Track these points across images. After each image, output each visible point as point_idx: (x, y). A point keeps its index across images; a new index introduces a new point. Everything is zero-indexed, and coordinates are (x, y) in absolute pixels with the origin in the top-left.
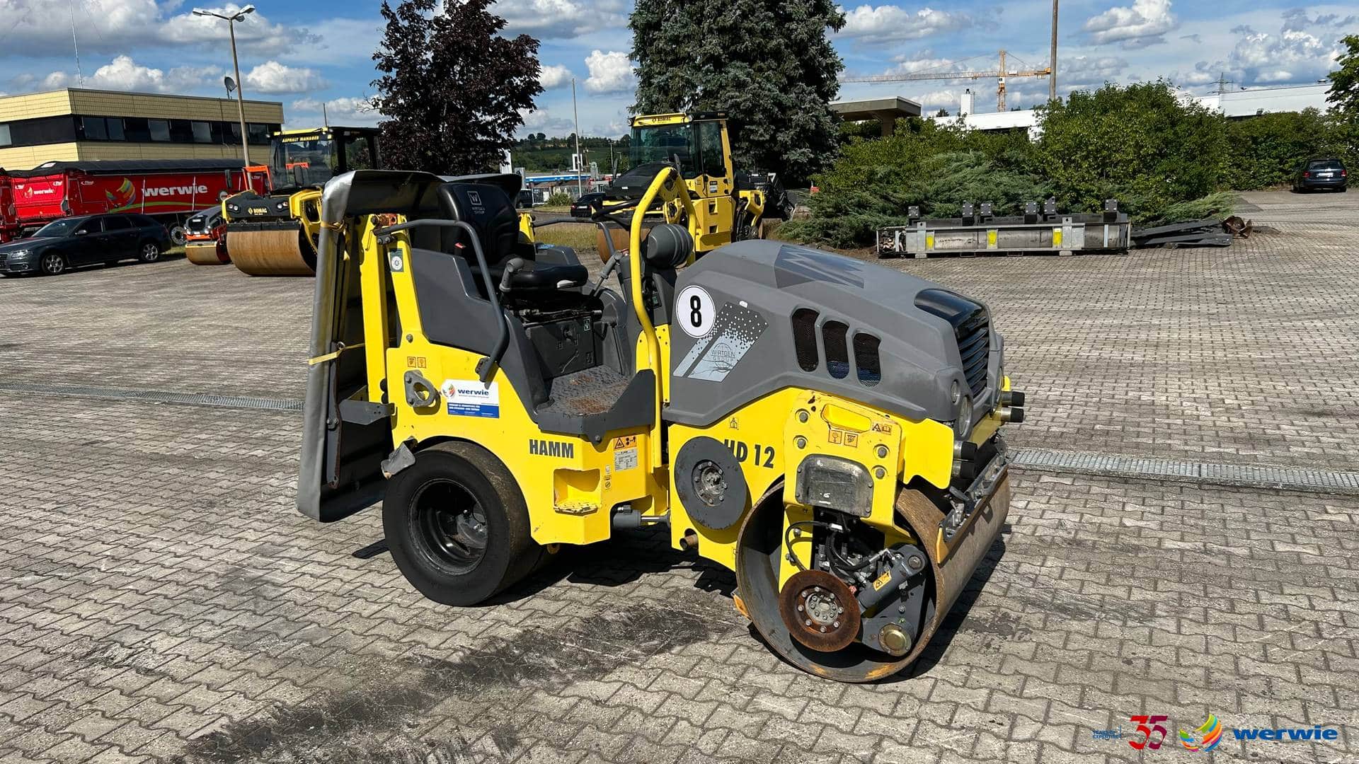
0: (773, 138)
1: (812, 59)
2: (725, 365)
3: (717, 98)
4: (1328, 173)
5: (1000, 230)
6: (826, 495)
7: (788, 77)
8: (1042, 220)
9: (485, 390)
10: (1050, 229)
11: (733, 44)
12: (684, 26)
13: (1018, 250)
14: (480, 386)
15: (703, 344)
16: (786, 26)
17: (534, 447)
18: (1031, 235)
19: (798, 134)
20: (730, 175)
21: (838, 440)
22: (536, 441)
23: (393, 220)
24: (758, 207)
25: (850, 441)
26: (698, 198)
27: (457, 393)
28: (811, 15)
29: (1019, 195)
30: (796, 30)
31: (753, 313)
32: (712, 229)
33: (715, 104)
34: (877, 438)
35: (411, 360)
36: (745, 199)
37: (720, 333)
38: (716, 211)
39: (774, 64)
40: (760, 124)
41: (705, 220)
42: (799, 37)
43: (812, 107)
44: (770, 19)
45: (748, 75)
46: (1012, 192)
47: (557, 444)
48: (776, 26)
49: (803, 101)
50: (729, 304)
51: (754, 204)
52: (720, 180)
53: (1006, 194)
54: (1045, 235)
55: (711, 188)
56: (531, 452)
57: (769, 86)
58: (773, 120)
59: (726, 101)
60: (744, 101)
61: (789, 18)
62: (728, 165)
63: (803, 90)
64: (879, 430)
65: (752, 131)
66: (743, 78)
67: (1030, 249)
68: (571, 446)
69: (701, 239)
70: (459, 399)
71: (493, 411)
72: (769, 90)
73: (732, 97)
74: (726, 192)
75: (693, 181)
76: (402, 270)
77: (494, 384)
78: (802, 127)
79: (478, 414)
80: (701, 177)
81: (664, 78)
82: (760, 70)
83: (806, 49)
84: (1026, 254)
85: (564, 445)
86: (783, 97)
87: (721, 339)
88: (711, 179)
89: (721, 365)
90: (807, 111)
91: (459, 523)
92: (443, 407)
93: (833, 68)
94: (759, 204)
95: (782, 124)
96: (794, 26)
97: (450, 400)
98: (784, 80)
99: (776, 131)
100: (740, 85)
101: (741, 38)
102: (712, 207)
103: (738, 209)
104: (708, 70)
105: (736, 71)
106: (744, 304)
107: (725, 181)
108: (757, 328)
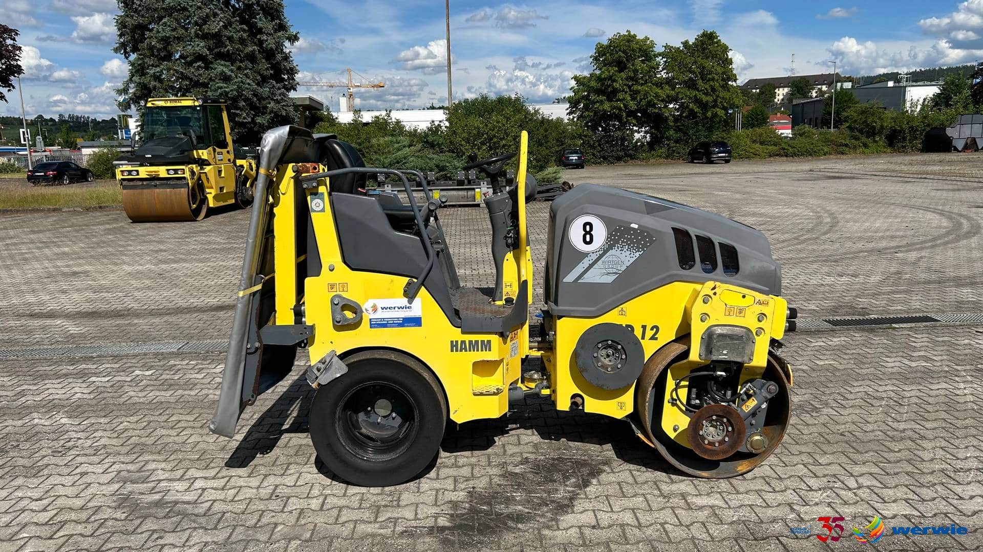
0: (253, 121)
1: (279, 63)
2: (615, 271)
3: (208, 88)
4: (574, 158)
5: (442, 190)
6: (725, 352)
7: (262, 76)
8: (467, 184)
9: (408, 305)
10: (474, 189)
11: (216, 48)
12: (174, 30)
13: (454, 203)
14: (404, 301)
15: (594, 257)
16: (258, 37)
17: (454, 346)
18: (461, 193)
19: (272, 119)
20: (231, 147)
21: (731, 314)
22: (457, 342)
23: (315, 168)
24: (252, 173)
25: (740, 313)
26: (209, 164)
27: (379, 309)
28: (276, 31)
29: (446, 166)
30: (267, 41)
31: (642, 232)
32: (221, 189)
33: (206, 92)
34: (759, 309)
35: (332, 286)
36: (242, 166)
37: (611, 247)
38: (223, 175)
39: (250, 66)
40: (241, 110)
41: (216, 182)
42: (270, 46)
43: (282, 99)
44: (244, 31)
45: (232, 71)
46: (441, 164)
47: (477, 342)
48: (249, 36)
49: (275, 95)
50: (620, 227)
51: (249, 170)
52: (224, 151)
53: (437, 166)
54: (470, 193)
55: (219, 157)
56: (452, 351)
57: (248, 81)
58: (252, 106)
59: (216, 90)
60: (231, 91)
61: (260, 31)
62: (229, 139)
63: (274, 86)
64: (760, 304)
65: (237, 115)
66: (229, 73)
67: (462, 203)
68: (489, 342)
69: (214, 197)
70: (380, 315)
71: (416, 322)
72: (249, 84)
73: (221, 88)
74: (229, 160)
75: (205, 152)
76: (323, 210)
77: (417, 300)
78: (276, 113)
79: (401, 325)
80: (211, 149)
81: (158, 69)
82: (239, 68)
83: (274, 55)
84: (460, 206)
85: (483, 342)
86: (260, 90)
87: (610, 252)
88: (218, 150)
89: (611, 271)
90: (278, 102)
91: (360, 420)
92: (365, 323)
93: (292, 72)
94: (252, 170)
95: (259, 110)
96: (265, 37)
97: (372, 316)
98: (259, 77)
99: (255, 116)
100: (226, 79)
101: (223, 43)
102: (220, 172)
103: (238, 174)
104: (199, 66)
105: (220, 67)
106: (635, 226)
107: (228, 152)
108: (646, 242)
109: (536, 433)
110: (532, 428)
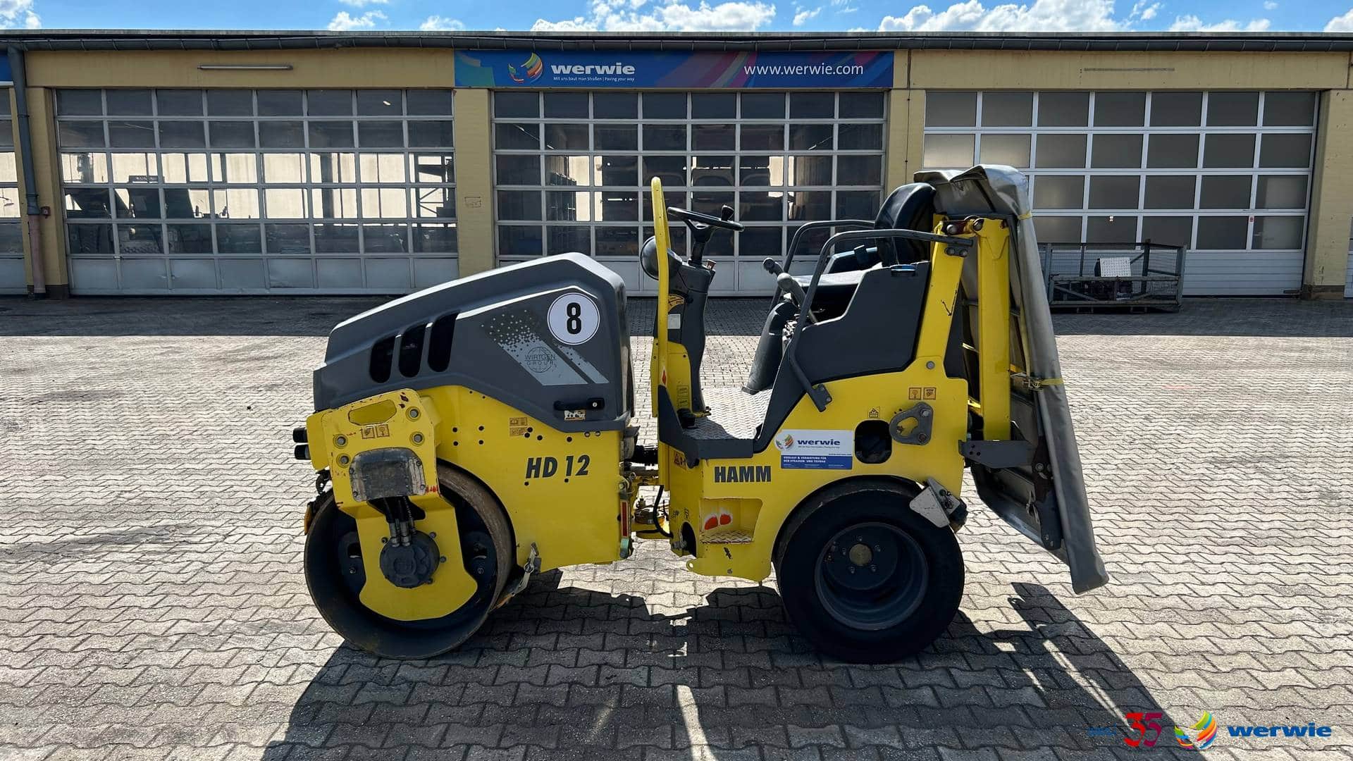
109: (649, 608)
110: (653, 616)
